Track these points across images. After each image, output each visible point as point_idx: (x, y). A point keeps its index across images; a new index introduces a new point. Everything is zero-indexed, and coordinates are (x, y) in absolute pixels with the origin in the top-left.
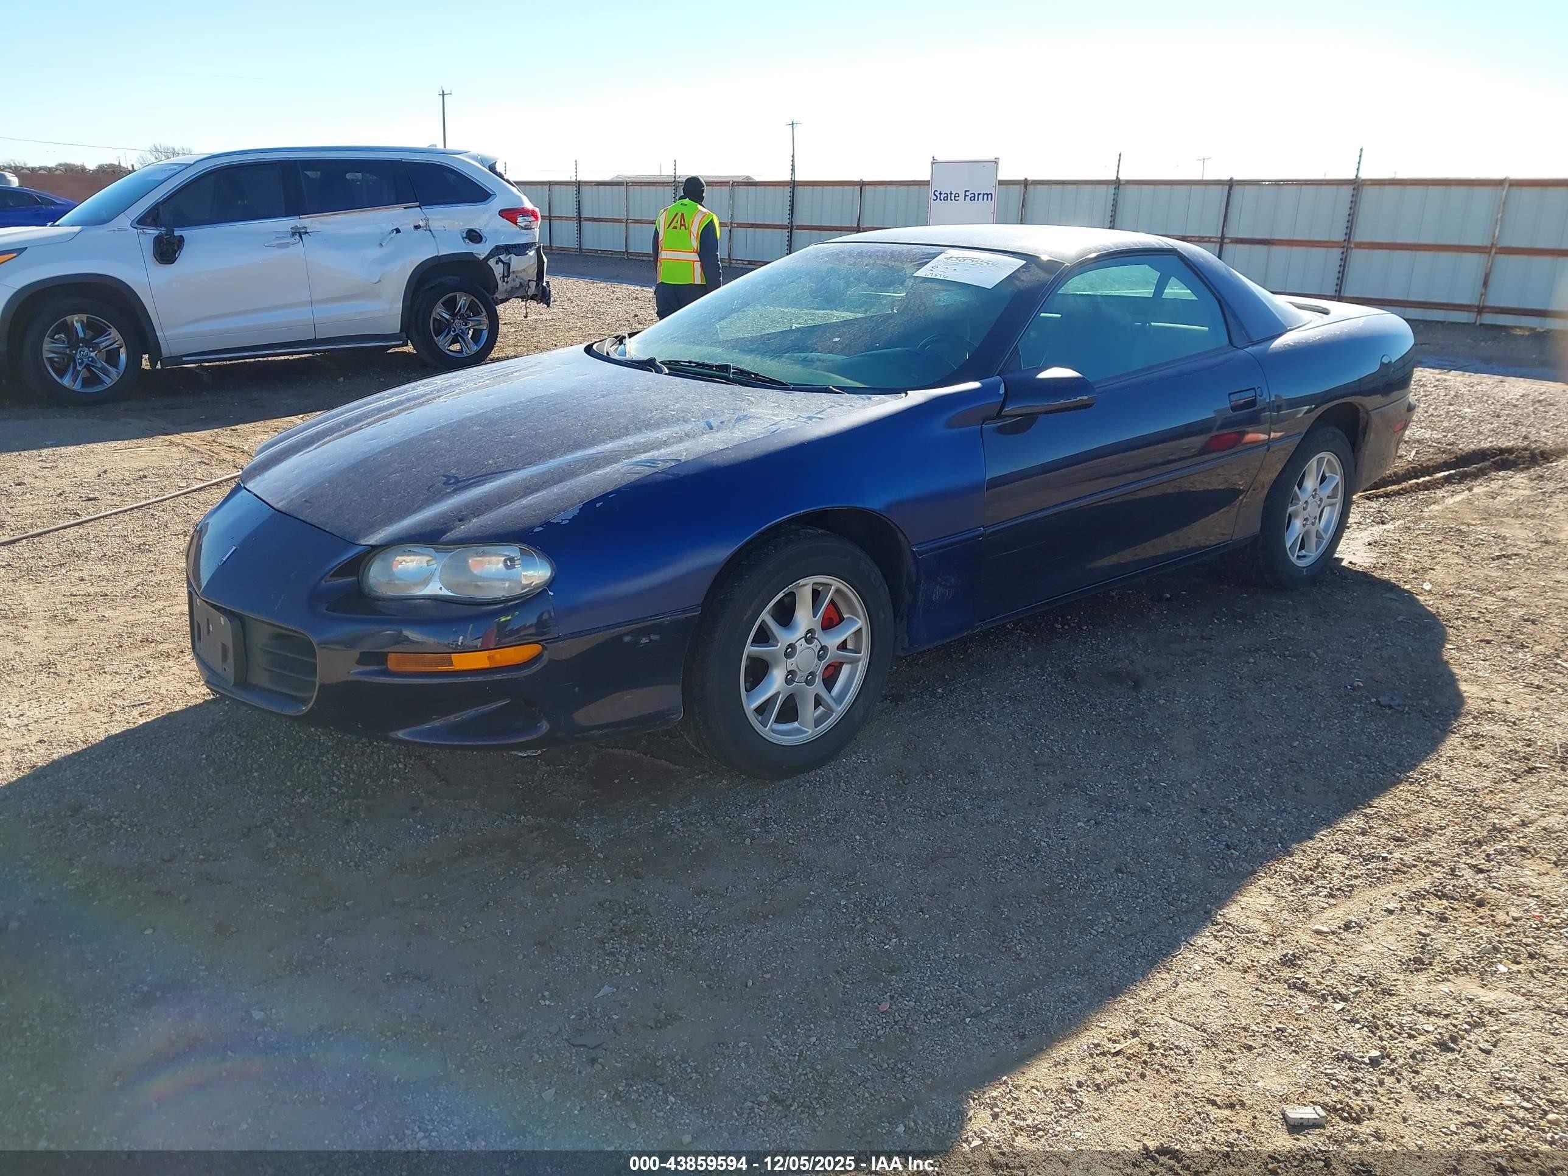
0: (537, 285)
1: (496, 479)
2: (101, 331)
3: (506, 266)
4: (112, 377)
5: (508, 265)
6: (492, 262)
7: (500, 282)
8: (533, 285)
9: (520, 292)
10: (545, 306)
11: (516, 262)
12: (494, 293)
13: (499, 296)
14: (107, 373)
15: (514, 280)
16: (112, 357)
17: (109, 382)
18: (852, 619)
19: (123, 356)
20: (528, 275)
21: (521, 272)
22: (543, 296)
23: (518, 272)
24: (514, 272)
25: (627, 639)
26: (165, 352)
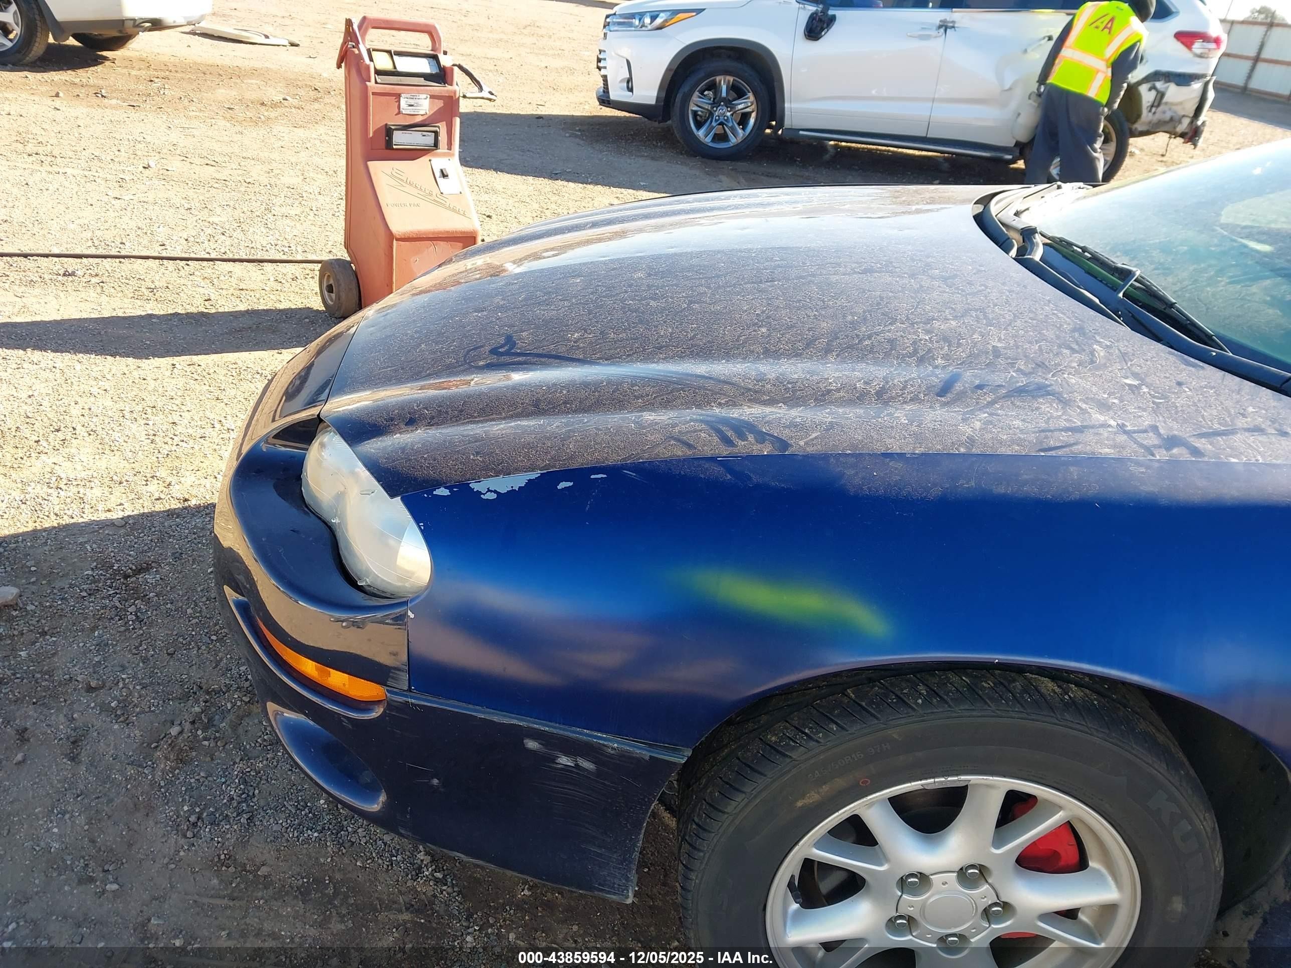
0: (1192, 122)
1: (545, 365)
2: (741, 94)
3: (1159, 95)
4: (738, 136)
5: (1161, 95)
6: (1143, 89)
7: (1145, 112)
8: (1186, 122)
9: (1168, 126)
10: (1193, 147)
11: (1173, 92)
12: (1135, 122)
13: (1139, 126)
14: (735, 134)
15: (1164, 112)
16: (744, 119)
17: (733, 141)
18: (1102, 875)
19: (752, 121)
20: (1184, 109)
21: (1177, 104)
22: (1192, 135)
23: (1172, 104)
24: (1166, 103)
25: (532, 744)
26: (787, 123)
